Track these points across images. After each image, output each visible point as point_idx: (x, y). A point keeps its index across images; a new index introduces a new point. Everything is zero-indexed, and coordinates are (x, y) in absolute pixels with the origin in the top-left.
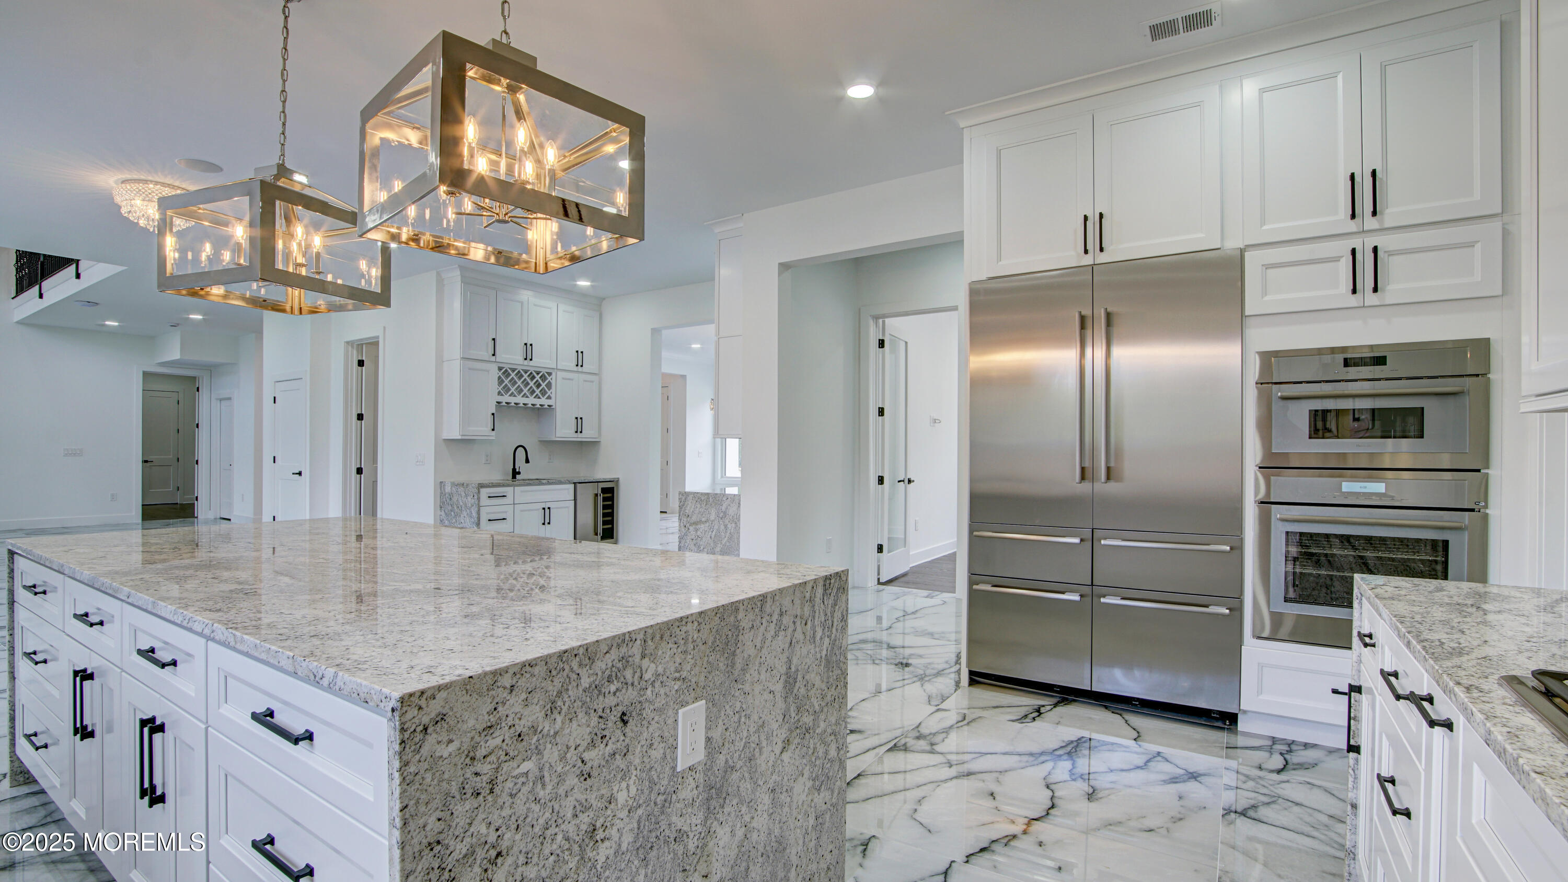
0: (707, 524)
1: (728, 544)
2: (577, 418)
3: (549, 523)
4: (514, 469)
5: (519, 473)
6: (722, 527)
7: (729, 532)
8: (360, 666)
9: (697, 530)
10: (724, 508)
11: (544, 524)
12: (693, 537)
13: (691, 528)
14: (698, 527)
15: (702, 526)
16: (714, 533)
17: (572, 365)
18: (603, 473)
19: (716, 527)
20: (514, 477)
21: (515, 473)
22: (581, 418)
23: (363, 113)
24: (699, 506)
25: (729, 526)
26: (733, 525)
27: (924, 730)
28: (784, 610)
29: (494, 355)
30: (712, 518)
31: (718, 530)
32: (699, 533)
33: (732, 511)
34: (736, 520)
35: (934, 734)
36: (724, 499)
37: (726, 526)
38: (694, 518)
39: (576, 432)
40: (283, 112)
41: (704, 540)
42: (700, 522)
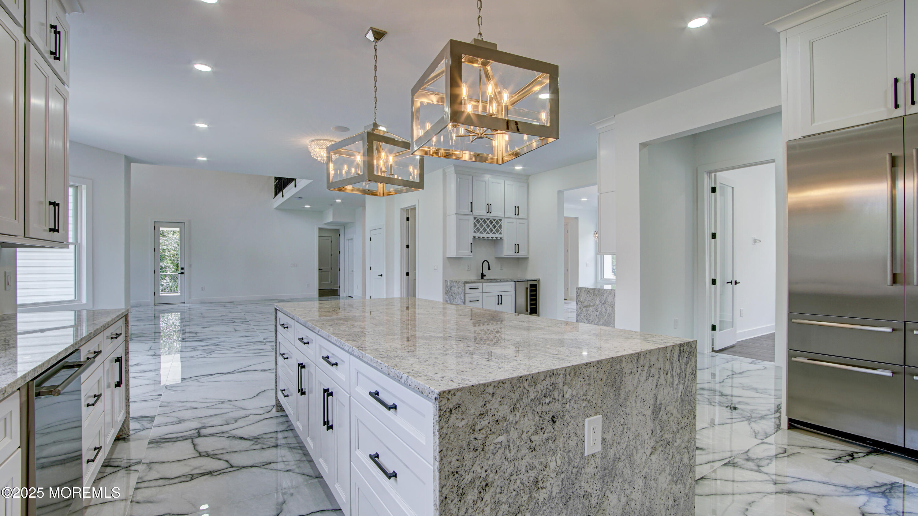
0: (594, 307)
1: (607, 320)
2: (515, 245)
3: (501, 304)
4: (482, 273)
5: (485, 276)
6: (604, 309)
7: (608, 313)
8: (418, 374)
9: (587, 311)
10: (604, 298)
11: (498, 304)
12: (585, 315)
13: (584, 309)
14: (588, 308)
15: (591, 308)
16: (598, 313)
17: (512, 214)
18: (531, 276)
19: (600, 309)
20: (482, 278)
21: (483, 276)
22: (518, 245)
23: (412, 90)
24: (589, 296)
25: (608, 309)
26: (611, 308)
27: (751, 455)
28: (652, 364)
29: (471, 211)
30: (597, 303)
31: (601, 311)
32: (589, 312)
33: (610, 300)
34: (613, 305)
35: (761, 459)
36: (605, 292)
37: (606, 309)
38: (586, 303)
39: (515, 252)
40: (375, 97)
41: (592, 317)
42: (590, 306)
